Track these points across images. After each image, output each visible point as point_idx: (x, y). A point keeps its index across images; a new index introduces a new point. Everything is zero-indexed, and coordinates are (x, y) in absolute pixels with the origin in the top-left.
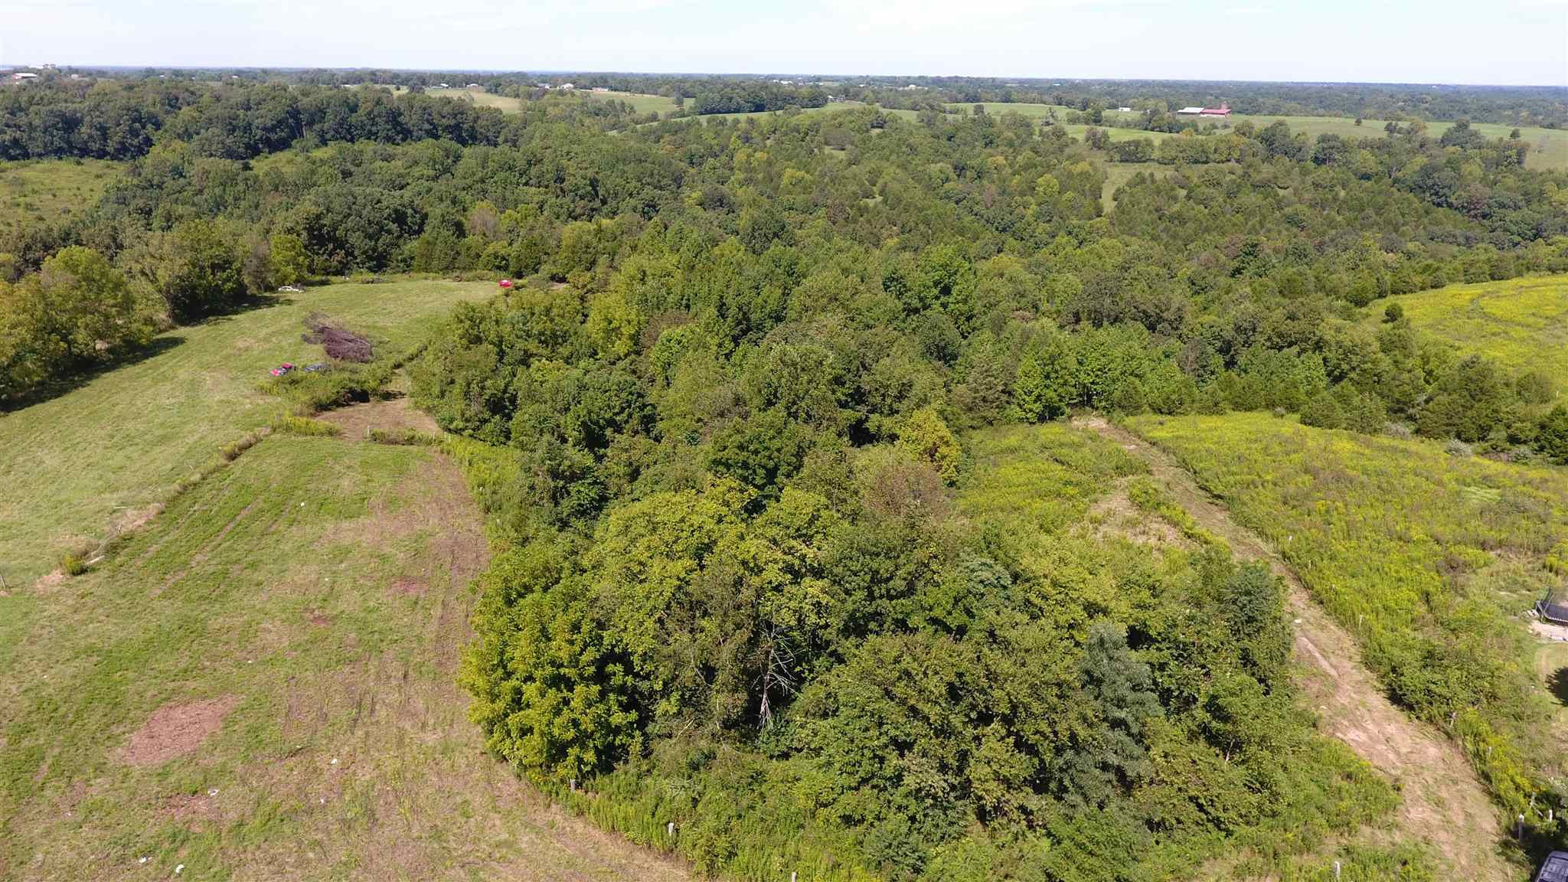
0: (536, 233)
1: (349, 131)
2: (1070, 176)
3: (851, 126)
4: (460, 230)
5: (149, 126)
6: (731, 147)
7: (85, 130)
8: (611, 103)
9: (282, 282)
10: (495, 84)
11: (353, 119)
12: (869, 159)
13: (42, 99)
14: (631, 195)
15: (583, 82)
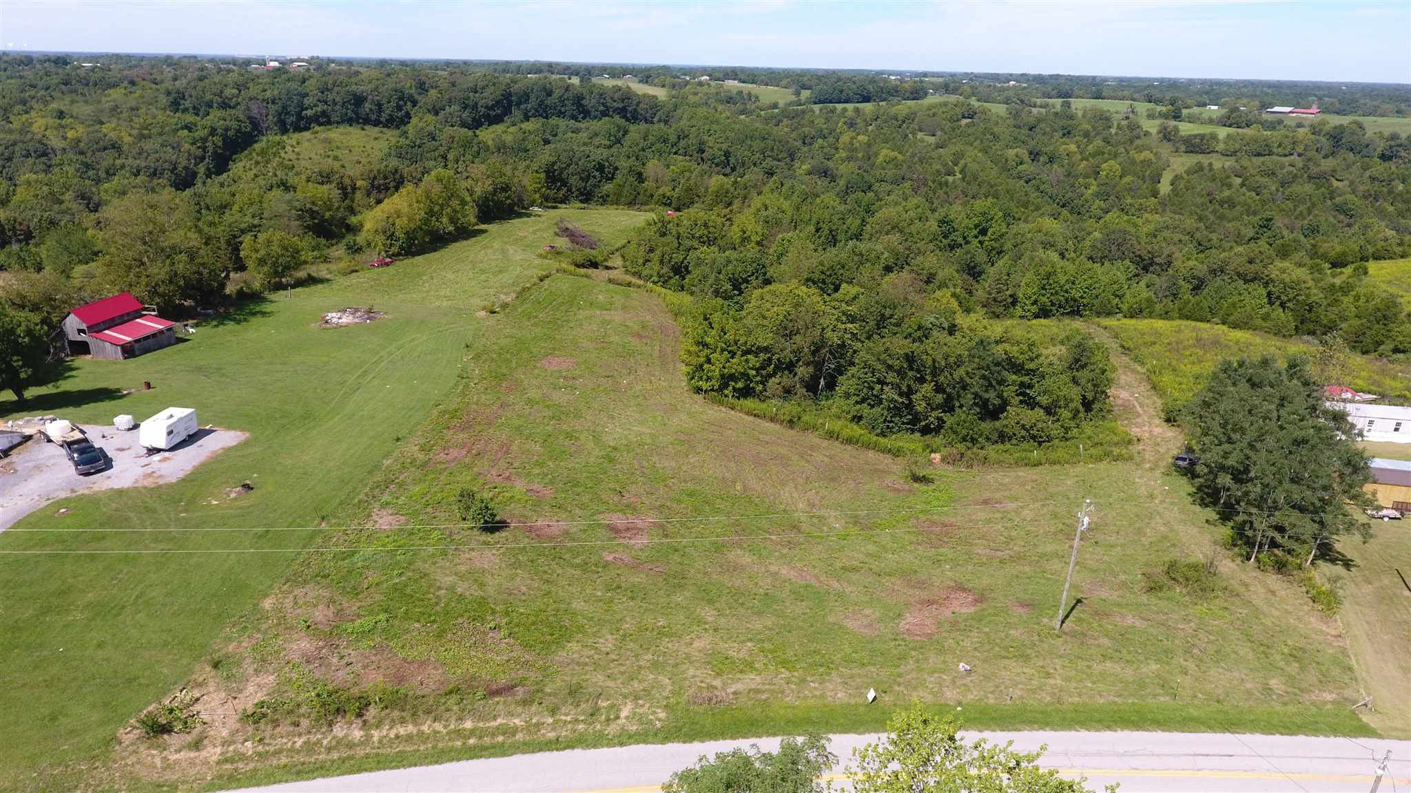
0: (692, 182)
1: (545, 111)
2: (1133, 162)
3: (944, 116)
4: (640, 177)
5: (409, 103)
6: (838, 130)
7: (367, 106)
8: (740, 93)
9: (533, 204)
10: (647, 75)
11: (549, 101)
12: (955, 144)
13: (341, 83)
14: (755, 165)
15: (717, 75)
